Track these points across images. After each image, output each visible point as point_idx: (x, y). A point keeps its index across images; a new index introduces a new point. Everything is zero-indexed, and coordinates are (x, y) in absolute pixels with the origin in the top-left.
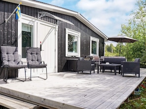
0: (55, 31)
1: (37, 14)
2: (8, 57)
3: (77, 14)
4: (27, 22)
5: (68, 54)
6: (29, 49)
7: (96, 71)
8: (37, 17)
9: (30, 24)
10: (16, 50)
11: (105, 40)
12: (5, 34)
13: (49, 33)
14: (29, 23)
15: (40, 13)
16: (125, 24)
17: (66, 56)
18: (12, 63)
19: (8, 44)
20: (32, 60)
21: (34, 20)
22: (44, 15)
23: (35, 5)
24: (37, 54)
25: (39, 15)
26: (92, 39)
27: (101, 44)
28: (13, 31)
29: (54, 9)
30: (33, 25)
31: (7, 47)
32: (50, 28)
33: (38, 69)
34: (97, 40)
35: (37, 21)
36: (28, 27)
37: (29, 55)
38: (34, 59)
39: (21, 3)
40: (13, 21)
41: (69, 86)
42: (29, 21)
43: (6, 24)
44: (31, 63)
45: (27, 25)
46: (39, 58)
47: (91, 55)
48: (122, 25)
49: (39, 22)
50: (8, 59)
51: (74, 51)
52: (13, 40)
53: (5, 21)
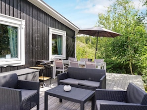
11: (76, 33)
34: (63, 34)
48: (99, 15)
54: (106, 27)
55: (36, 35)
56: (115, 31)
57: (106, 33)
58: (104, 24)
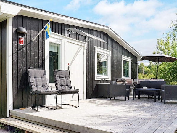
0: (84, 50)
1: (64, 30)
2: (36, 81)
3: (107, 28)
4: (54, 41)
5: (98, 77)
6: (57, 72)
7: (131, 97)
8: (64, 35)
9: (57, 43)
10: (44, 74)
11: (138, 59)
12: (32, 56)
13: (77, 53)
14: (57, 41)
15: (68, 29)
16: (163, 39)
17: (96, 79)
18: (40, 88)
19: (35, 67)
20: (61, 85)
21: (61, 38)
22: (73, 32)
23: (62, 20)
24: (66, 78)
25: (66, 31)
26: (124, 58)
27: (134, 65)
28: (40, 52)
29: (82, 25)
30: (60, 43)
31: (35, 70)
32: (79, 46)
33: (66, 95)
34: (129, 60)
35: (64, 39)
36: (54, 47)
37: (58, 79)
38: (63, 84)
39: (51, 20)
40: (40, 39)
41: (107, 114)
42: (56, 40)
43: (33, 44)
44: (60, 88)
45: (54, 43)
46: (68, 83)
47: (123, 77)
48: (158, 40)
49: (67, 40)
50: (37, 84)
51: (104, 74)
52: (40, 62)
53: (31, 41)
54: (165, 53)
55: (115, 61)
56: (175, 56)
57: (165, 59)
58: (163, 50)
